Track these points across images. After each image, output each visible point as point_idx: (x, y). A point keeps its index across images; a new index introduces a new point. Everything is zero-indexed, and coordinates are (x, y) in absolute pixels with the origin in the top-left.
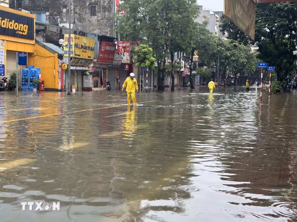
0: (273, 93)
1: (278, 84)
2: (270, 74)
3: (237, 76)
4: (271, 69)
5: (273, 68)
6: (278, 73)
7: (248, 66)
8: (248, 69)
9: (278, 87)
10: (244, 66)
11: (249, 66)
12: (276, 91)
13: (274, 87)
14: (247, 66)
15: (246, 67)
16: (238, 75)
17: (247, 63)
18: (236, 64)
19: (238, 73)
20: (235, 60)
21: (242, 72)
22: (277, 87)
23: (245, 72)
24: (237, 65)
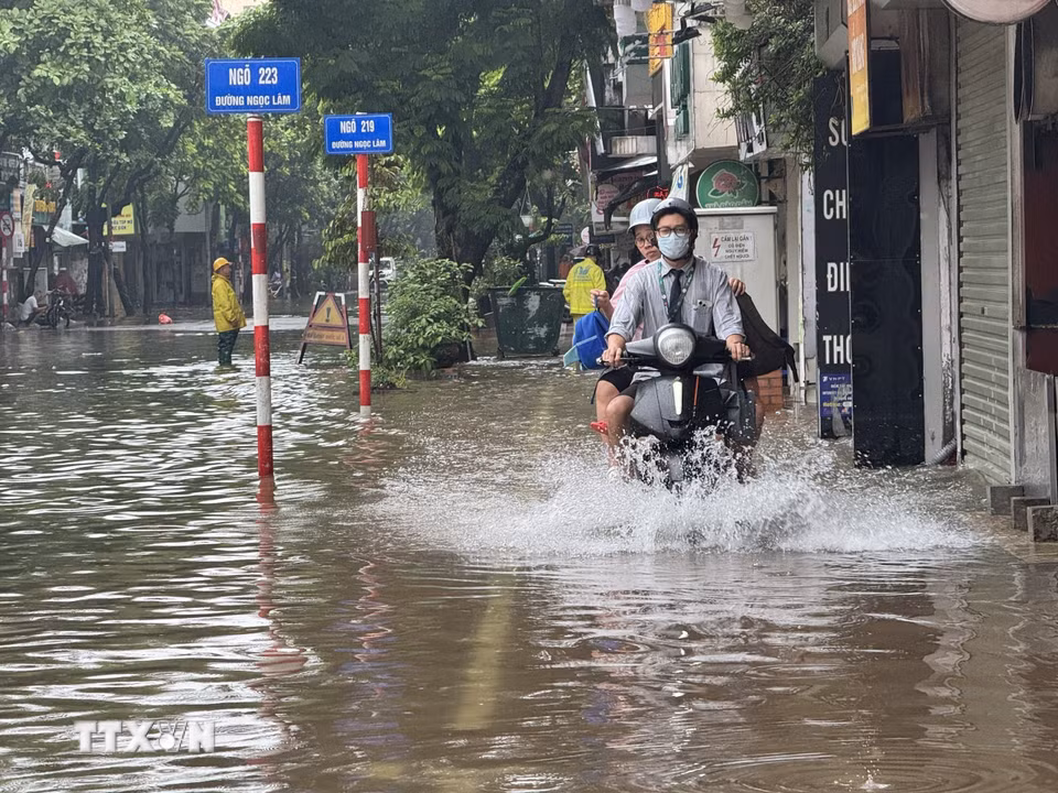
0: (401, 381)
1: (446, 289)
2: (360, 193)
3: (112, 238)
4: (358, 136)
5: (380, 132)
6: (441, 184)
7: (201, 146)
8: (199, 175)
9: (448, 316)
10: (166, 143)
11: (209, 142)
12: (433, 352)
13: (415, 313)
14: (192, 148)
15: (184, 154)
16: (124, 223)
17: (185, 118)
18: (89, 127)
19: (117, 213)
20: (67, 91)
21: (150, 198)
22: (437, 319)
23: (175, 198)
24: (98, 136)
